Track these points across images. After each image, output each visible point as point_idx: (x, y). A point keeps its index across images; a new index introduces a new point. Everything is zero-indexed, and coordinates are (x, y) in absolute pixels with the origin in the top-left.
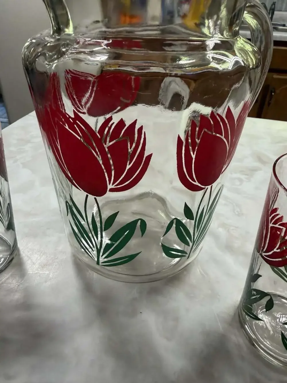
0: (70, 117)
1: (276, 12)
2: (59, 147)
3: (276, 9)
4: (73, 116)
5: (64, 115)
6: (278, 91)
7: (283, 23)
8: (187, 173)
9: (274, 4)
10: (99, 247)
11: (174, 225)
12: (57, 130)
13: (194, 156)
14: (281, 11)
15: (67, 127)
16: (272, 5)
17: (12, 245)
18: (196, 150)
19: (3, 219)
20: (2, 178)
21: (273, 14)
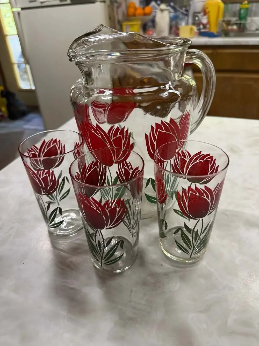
0: (94, 126)
2: (90, 142)
4: (96, 126)
5: (91, 125)
8: (153, 152)
10: (111, 196)
11: (150, 182)
12: (88, 133)
13: (155, 144)
15: (93, 132)
18: (156, 140)
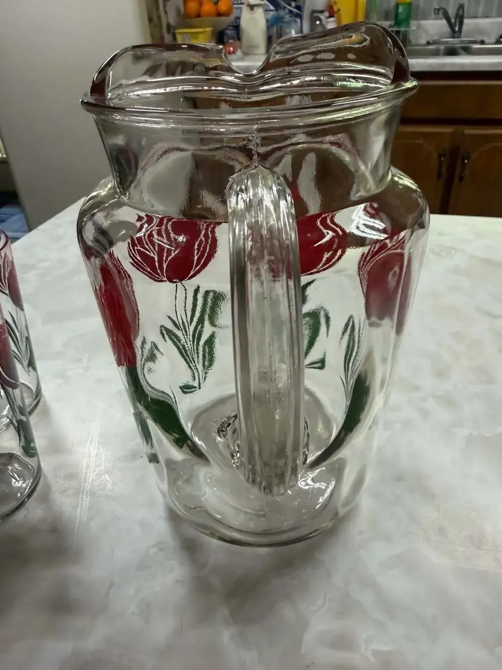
1: (466, 21)
3: (465, 15)
6: (474, 156)
7: (479, 38)
9: (461, 7)
14: (476, 17)
16: (458, 10)
17: (34, 389)
19: (20, 356)
20: (17, 309)
21: (461, 24)
